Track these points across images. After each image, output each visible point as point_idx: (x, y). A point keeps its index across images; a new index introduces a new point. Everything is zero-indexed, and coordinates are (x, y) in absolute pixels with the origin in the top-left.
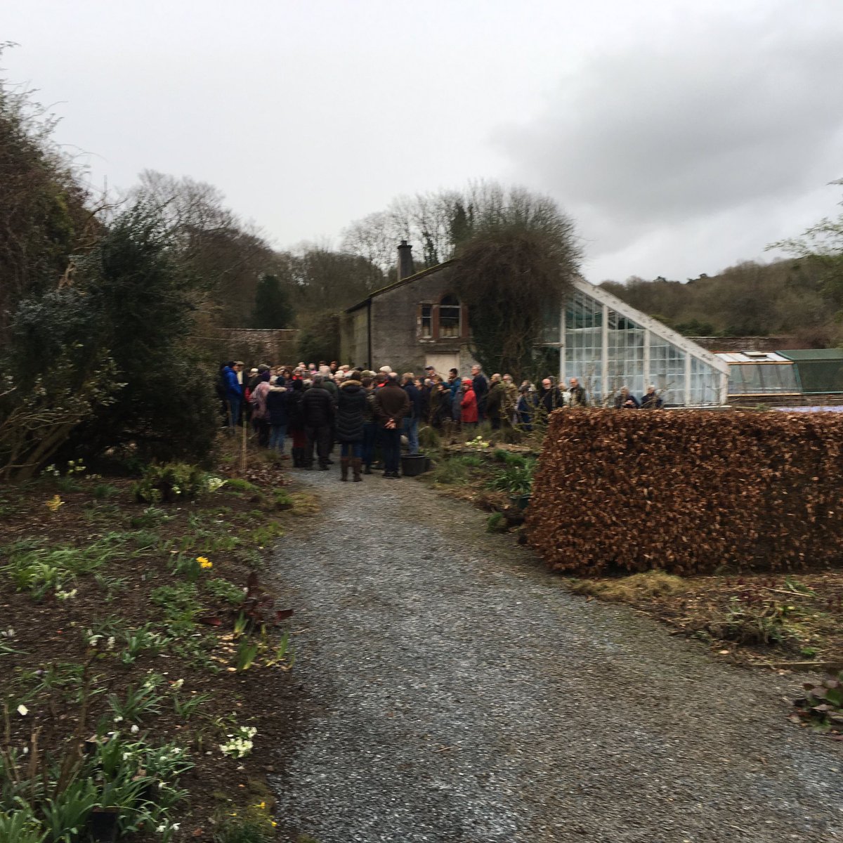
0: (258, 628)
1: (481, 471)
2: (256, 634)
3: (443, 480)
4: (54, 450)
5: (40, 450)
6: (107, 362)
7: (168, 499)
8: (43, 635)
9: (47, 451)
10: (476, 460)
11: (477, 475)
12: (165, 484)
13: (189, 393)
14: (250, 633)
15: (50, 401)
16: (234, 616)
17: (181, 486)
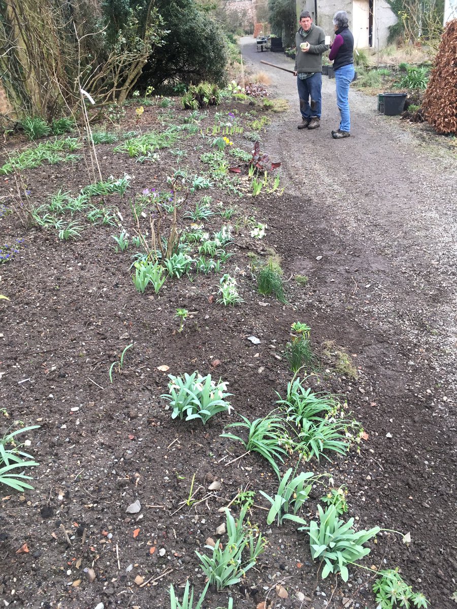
0: (262, 174)
1: (390, 78)
2: (261, 177)
3: (365, 85)
4: (136, 81)
5: (129, 81)
6: (158, 17)
7: (202, 106)
8: (147, 179)
9: (132, 81)
10: (386, 71)
11: (387, 81)
12: (200, 97)
13: (206, 39)
14: (257, 176)
15: (128, 47)
16: (247, 167)
17: (207, 97)
